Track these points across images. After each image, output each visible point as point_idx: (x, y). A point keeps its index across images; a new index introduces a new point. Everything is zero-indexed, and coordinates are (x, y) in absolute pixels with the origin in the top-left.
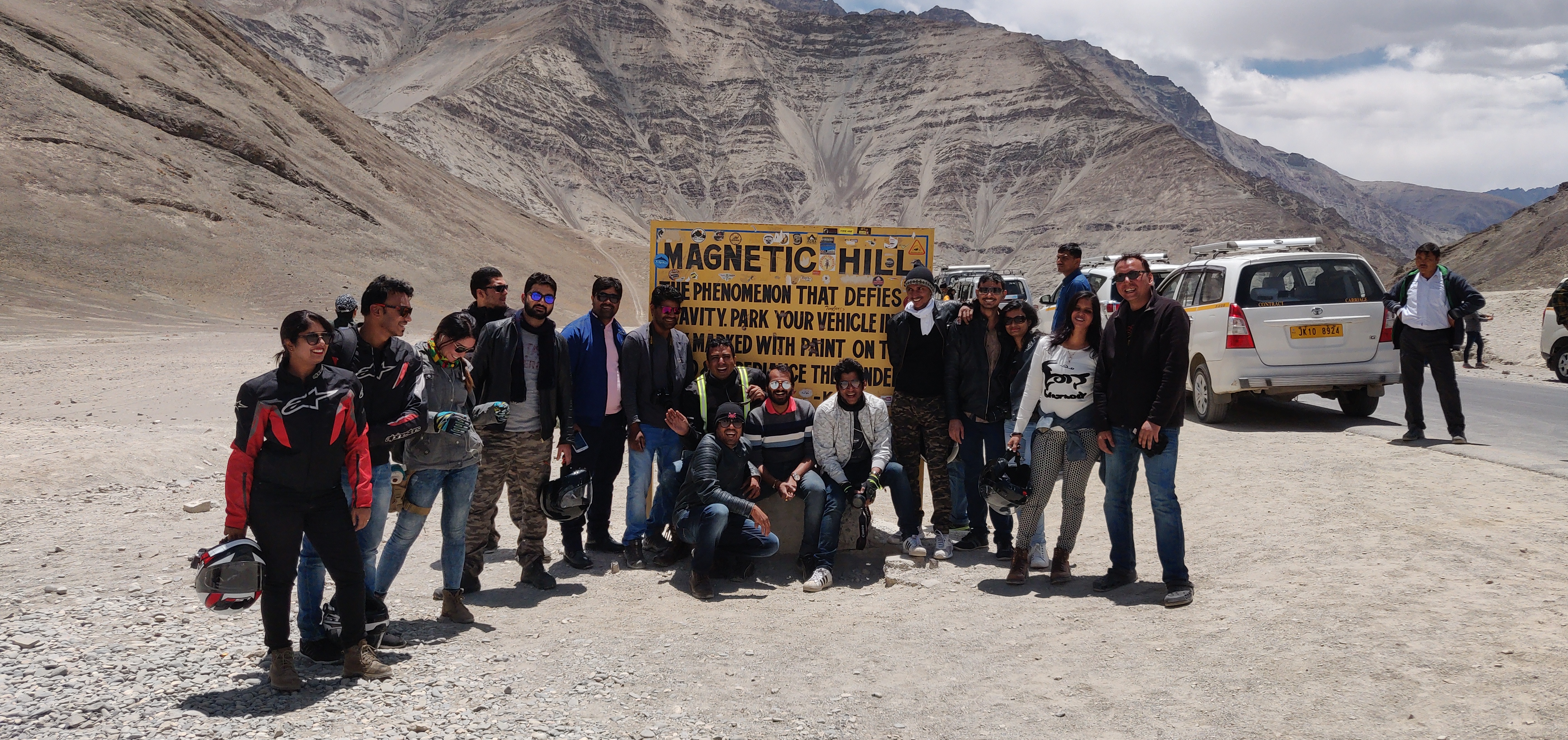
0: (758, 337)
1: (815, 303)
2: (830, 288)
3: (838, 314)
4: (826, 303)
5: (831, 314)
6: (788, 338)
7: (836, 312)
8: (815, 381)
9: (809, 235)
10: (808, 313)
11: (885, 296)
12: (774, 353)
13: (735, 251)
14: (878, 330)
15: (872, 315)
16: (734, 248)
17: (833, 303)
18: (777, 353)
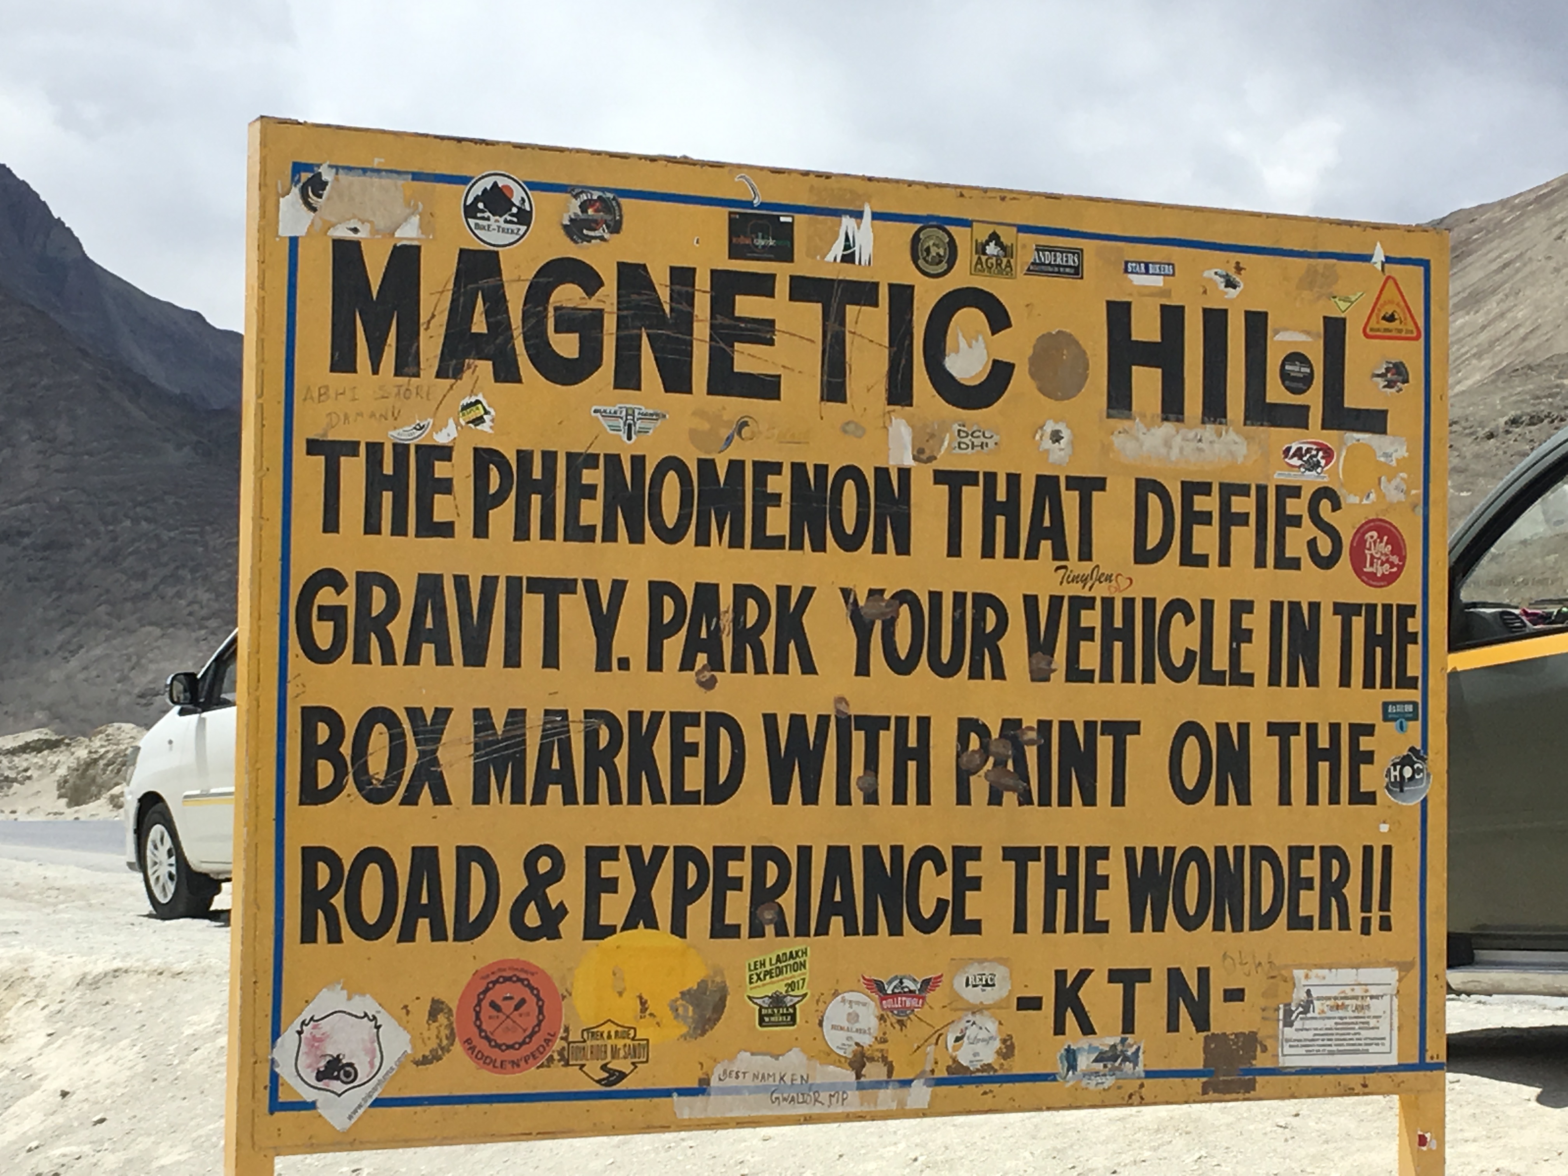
0: (770, 721)
1: (1011, 552)
2: (1073, 483)
3: (1108, 603)
4: (1060, 553)
5: (1081, 603)
6: (902, 722)
7: (1100, 591)
8: (1020, 926)
9: (982, 233)
10: (984, 601)
11: (1286, 521)
12: (843, 798)
13: (664, 294)
14: (1262, 675)
15: (1240, 608)
16: (661, 279)
17: (1085, 554)
18: (857, 795)
